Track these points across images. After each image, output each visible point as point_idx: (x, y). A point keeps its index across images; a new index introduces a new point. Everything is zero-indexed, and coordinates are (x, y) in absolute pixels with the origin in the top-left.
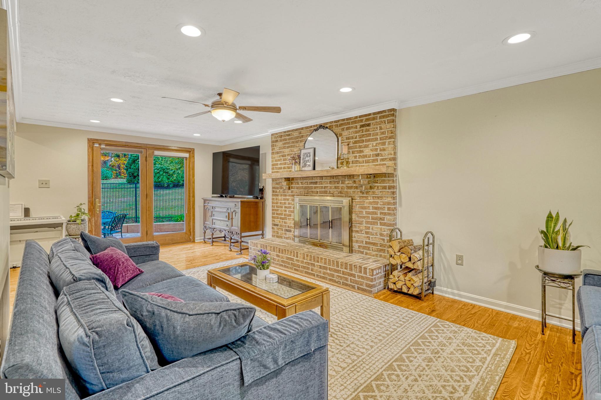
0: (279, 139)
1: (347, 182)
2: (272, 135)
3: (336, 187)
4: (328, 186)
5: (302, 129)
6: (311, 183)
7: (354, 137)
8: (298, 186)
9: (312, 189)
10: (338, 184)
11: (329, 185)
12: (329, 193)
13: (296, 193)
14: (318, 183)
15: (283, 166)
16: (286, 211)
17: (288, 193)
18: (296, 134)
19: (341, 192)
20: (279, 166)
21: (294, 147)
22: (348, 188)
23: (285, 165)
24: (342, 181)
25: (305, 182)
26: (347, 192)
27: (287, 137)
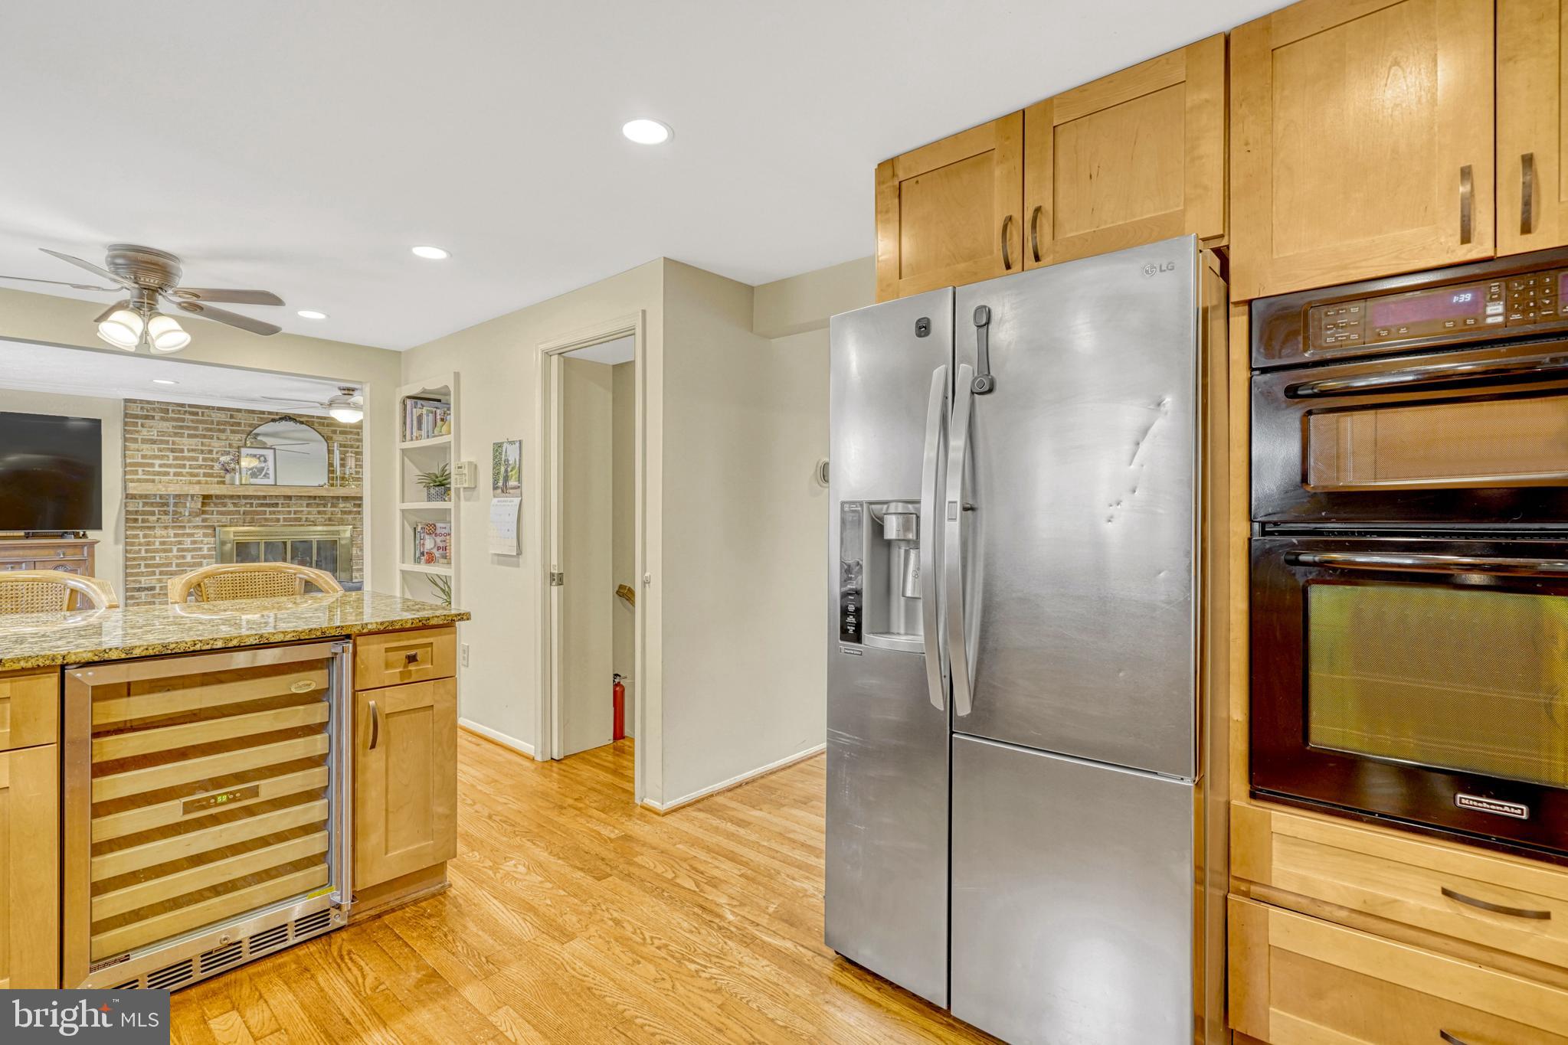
0: (158, 415)
1: (341, 505)
2: (127, 401)
3: (319, 513)
4: (302, 511)
5: (239, 410)
6: (262, 505)
7: (355, 446)
8: (224, 509)
9: (265, 514)
10: (324, 507)
11: (305, 509)
12: (306, 521)
13: (218, 521)
14: (280, 506)
15: (172, 470)
16: (184, 557)
17: (189, 522)
18: (222, 417)
19: (330, 519)
20: (157, 469)
21: (212, 439)
22: (344, 513)
23: (180, 468)
24: (332, 503)
25: (246, 503)
26: (342, 518)
27: (187, 416)
